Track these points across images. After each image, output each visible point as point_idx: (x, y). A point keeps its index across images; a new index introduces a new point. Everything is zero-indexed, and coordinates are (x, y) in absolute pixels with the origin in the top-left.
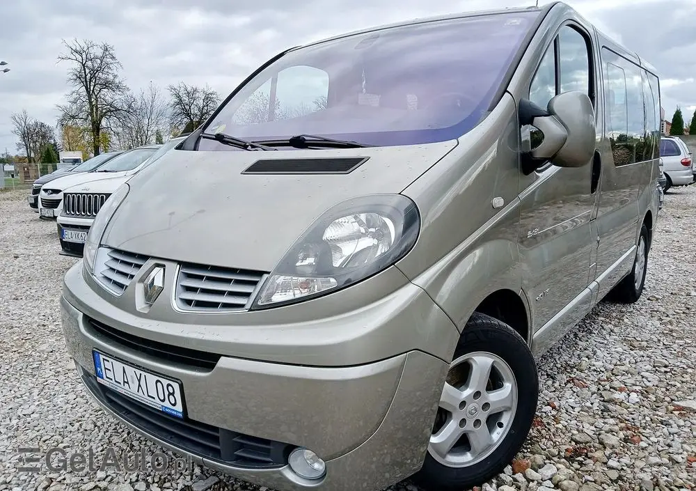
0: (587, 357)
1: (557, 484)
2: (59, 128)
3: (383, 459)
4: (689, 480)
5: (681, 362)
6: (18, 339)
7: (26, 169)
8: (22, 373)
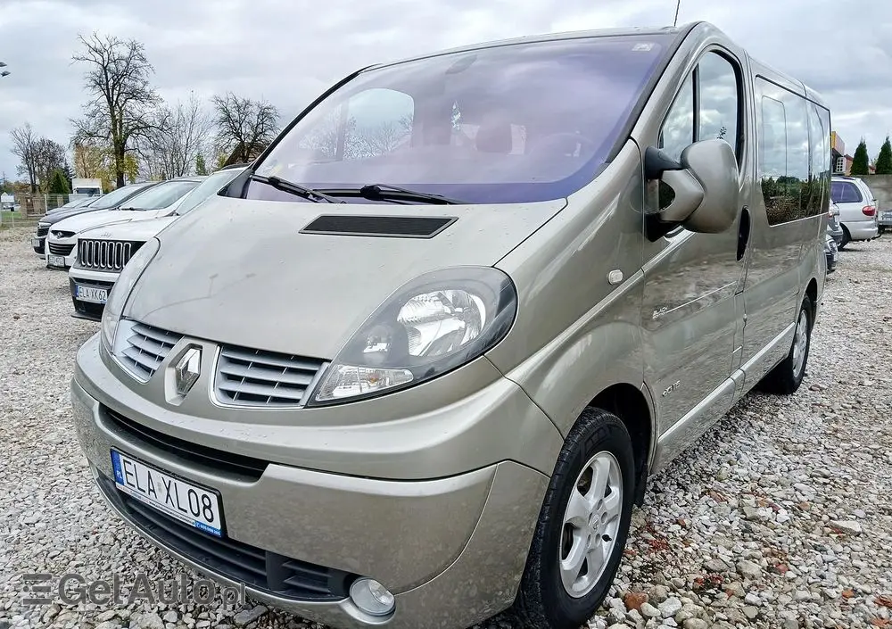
0: (729, 463)
1: (682, 622)
2: (72, 148)
3: (468, 592)
4: (842, 620)
5: (845, 471)
6: (19, 426)
7: (29, 200)
8: (24, 469)
